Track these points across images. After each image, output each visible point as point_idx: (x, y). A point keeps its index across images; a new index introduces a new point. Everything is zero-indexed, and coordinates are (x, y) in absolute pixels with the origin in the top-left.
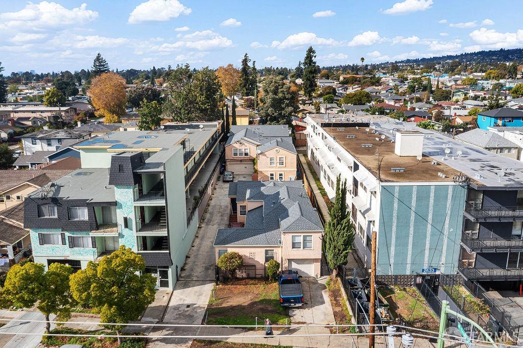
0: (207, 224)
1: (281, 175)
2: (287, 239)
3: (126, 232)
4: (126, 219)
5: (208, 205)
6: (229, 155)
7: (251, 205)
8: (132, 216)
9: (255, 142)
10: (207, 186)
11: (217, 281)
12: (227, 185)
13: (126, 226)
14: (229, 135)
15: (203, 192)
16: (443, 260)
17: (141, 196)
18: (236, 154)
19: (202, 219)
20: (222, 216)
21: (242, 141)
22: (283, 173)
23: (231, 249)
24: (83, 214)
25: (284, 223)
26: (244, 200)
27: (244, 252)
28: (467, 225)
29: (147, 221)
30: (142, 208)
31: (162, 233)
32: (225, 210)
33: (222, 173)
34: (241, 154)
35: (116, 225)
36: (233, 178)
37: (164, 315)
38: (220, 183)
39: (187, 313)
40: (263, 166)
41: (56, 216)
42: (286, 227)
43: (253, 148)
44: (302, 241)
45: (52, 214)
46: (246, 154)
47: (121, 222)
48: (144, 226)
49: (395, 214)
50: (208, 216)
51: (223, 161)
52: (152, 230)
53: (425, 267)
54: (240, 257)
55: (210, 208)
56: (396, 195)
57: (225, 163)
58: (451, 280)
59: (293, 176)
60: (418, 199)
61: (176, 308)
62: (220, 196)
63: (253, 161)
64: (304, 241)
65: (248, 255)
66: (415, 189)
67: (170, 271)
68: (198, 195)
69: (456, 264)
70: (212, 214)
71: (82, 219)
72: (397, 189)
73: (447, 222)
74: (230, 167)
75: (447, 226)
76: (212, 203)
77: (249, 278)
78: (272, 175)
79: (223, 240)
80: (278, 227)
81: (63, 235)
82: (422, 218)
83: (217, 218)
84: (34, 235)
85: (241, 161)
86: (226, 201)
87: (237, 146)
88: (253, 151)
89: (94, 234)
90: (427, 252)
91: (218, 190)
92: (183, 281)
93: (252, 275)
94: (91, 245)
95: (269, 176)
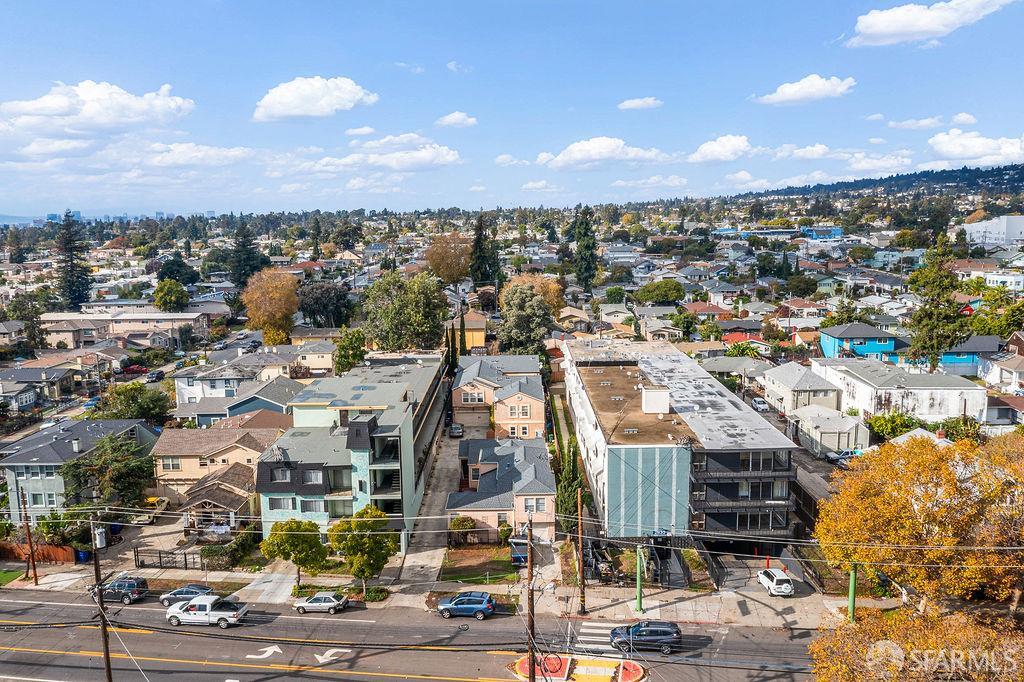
0: (434, 491)
1: (524, 428)
2: (519, 502)
3: (360, 495)
4: (360, 482)
5: (433, 468)
6: (457, 401)
7: (484, 468)
8: (367, 479)
9: (492, 384)
10: (431, 443)
11: (449, 545)
12: (456, 442)
13: (361, 490)
14: (456, 370)
15: (427, 453)
16: (673, 522)
17: (374, 460)
18: (466, 400)
19: (428, 485)
20: (450, 481)
21: (475, 383)
22: (527, 426)
23: (462, 513)
24: (317, 478)
25: (517, 486)
26: (477, 462)
27: (477, 516)
28: (694, 487)
29: (379, 485)
30: (375, 471)
31: (397, 496)
32: (454, 474)
33: (448, 424)
34: (473, 400)
35: (350, 488)
36: (463, 431)
37: (400, 575)
38: (446, 439)
39: (422, 572)
40: (502, 418)
41: (288, 480)
42: (518, 489)
43: (490, 392)
44: (534, 504)
45: (286, 477)
46: (480, 400)
47: (355, 485)
48: (376, 490)
49: (622, 476)
50: (434, 481)
51: (449, 407)
52: (386, 493)
53: (656, 530)
54: (473, 521)
55: (436, 472)
56: (623, 457)
57: (452, 410)
58: (683, 542)
59: (541, 431)
60: (645, 461)
61: (411, 568)
62: (448, 457)
63: (489, 409)
64: (537, 503)
65: (480, 519)
66: (640, 451)
67: (403, 535)
68: (421, 455)
69: (687, 526)
70: (438, 479)
71: (316, 482)
72: (623, 452)
73: (674, 483)
74: (461, 418)
75: (674, 488)
76: (438, 465)
77: (482, 543)
78: (513, 429)
79: (453, 504)
80: (511, 488)
81: (294, 500)
82: (648, 479)
83: (445, 484)
84: (264, 500)
85: (473, 409)
86: (454, 463)
87: (468, 389)
88: (490, 397)
89: (328, 497)
90: (656, 514)
91: (444, 449)
92: (415, 546)
93: (485, 540)
94: (322, 509)
95: (510, 431)
